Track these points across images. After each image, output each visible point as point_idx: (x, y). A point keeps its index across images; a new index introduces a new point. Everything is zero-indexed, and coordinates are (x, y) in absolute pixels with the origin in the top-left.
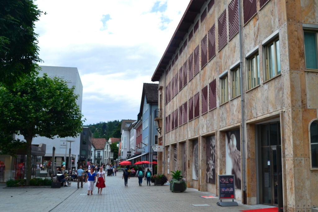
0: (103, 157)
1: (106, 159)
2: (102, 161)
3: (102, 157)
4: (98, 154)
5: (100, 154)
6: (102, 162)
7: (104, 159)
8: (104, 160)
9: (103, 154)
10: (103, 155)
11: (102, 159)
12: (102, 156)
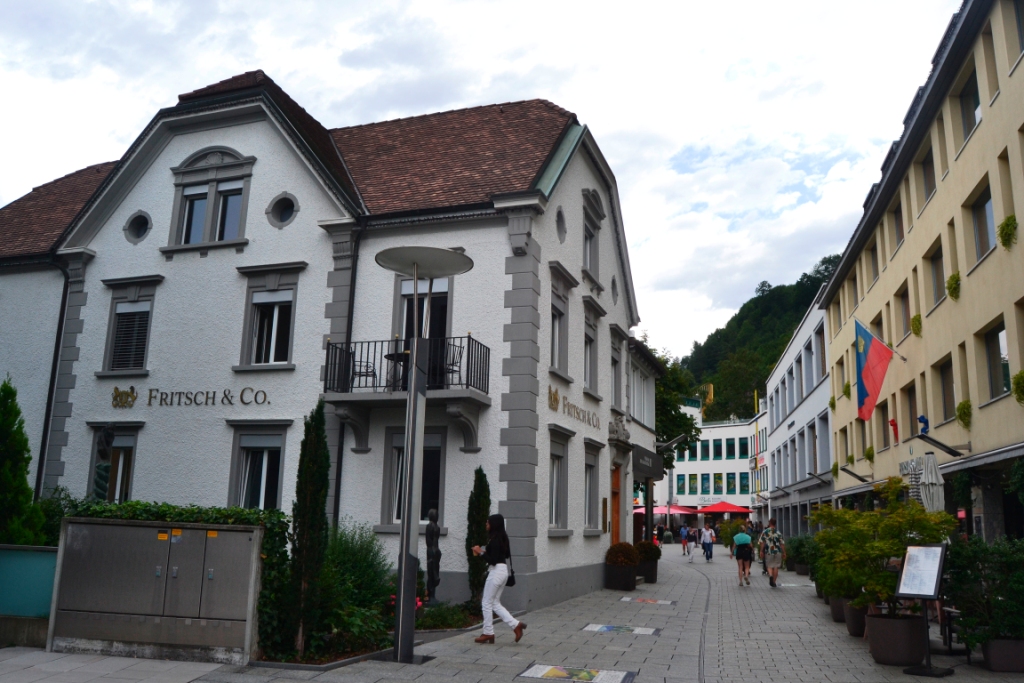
0: (521, 366)
1: (583, 432)
2: (493, 456)
3: (499, 385)
4: (412, 303)
5: (441, 305)
6: (498, 493)
7: (546, 417)
8: (543, 443)
9: (519, 300)
10: (520, 332)
11: (495, 421)
12: (500, 352)
